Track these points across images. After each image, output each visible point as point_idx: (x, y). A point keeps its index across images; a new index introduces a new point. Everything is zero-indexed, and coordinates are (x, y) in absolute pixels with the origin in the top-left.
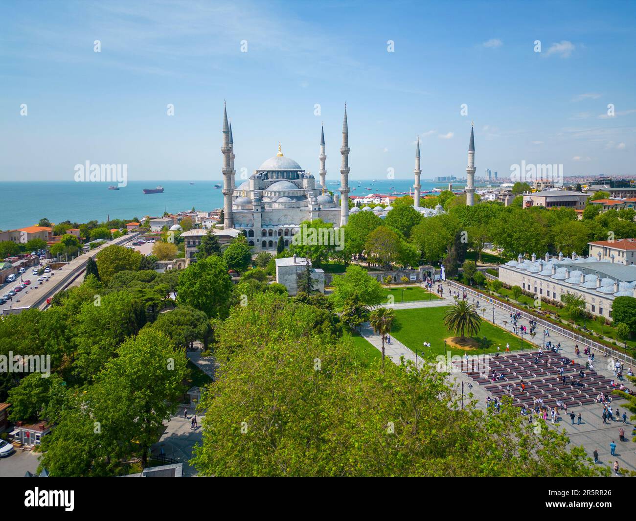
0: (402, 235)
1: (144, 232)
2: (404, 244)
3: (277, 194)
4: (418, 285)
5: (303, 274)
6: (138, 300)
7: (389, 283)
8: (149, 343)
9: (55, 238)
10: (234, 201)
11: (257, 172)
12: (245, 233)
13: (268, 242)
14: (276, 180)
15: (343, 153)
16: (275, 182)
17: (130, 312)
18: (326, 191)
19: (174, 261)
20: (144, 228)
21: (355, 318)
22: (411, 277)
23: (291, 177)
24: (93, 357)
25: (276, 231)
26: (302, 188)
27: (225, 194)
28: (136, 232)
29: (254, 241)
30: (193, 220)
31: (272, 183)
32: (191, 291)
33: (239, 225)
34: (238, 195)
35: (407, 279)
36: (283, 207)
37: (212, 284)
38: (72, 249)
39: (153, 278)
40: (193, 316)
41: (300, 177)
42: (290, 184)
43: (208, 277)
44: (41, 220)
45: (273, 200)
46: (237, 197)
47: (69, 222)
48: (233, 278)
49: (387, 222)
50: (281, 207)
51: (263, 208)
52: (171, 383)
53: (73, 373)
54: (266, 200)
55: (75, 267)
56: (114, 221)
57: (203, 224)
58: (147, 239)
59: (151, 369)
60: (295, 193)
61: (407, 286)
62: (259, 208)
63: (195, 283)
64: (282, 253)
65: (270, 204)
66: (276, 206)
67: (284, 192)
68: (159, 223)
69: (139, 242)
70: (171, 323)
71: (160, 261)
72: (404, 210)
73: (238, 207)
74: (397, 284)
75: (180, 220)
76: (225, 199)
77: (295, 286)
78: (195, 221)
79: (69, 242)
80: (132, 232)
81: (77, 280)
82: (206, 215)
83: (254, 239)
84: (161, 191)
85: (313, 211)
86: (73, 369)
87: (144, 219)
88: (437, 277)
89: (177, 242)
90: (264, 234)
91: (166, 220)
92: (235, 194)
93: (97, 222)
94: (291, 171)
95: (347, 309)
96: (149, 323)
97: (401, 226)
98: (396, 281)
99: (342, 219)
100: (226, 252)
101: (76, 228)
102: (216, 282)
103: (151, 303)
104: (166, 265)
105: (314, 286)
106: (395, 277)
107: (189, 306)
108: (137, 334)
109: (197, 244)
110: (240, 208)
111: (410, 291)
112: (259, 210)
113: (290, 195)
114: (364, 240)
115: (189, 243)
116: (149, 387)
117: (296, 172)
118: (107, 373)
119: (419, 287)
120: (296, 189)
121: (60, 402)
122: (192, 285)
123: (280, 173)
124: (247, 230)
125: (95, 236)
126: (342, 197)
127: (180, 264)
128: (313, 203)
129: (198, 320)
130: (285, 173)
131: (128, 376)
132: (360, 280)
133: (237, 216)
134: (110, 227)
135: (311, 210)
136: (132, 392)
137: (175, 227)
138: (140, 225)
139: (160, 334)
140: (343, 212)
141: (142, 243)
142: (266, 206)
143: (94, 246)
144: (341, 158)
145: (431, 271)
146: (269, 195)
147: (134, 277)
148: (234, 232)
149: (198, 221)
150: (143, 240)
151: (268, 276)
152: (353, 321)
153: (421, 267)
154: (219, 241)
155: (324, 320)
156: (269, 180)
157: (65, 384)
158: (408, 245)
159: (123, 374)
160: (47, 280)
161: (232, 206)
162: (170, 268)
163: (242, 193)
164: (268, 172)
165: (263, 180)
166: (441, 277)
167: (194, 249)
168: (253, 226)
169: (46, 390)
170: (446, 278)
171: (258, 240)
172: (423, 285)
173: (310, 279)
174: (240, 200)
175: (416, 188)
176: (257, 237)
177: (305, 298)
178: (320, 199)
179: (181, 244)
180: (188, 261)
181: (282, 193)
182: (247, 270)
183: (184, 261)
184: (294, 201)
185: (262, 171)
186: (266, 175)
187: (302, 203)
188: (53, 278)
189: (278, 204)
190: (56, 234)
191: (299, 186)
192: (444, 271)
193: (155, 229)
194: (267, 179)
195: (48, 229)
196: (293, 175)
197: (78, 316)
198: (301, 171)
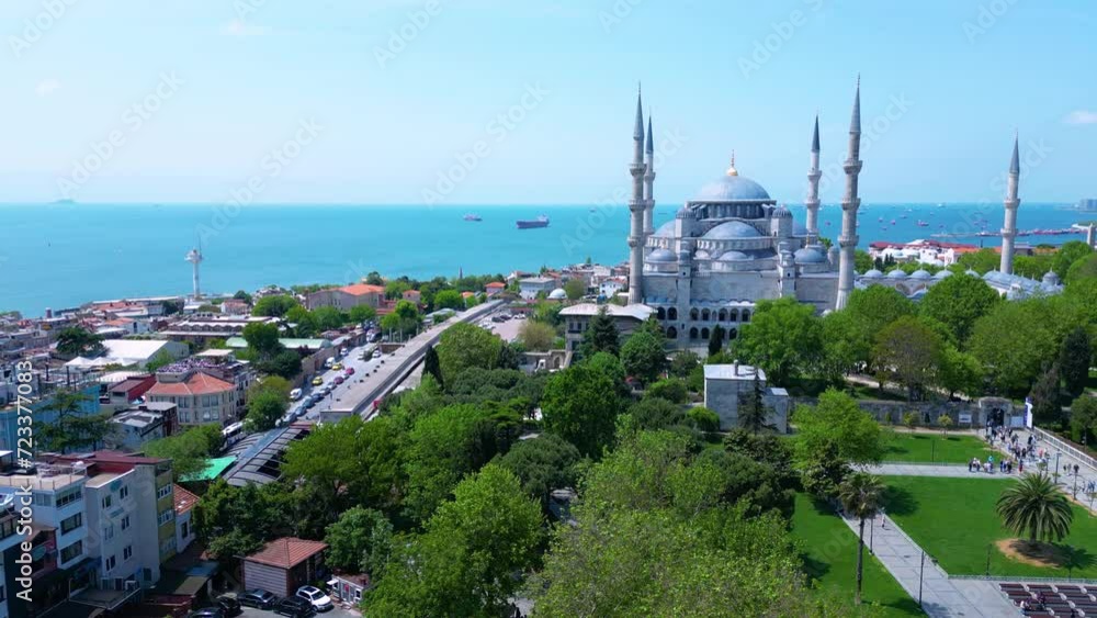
0: (952, 336)
1: (511, 300)
2: (952, 354)
3: (722, 246)
4: (973, 432)
5: (749, 396)
6: (486, 418)
7: (913, 424)
8: (493, 486)
9: (386, 303)
10: (647, 255)
11: (690, 205)
12: (661, 314)
13: (700, 330)
14: (721, 220)
15: (848, 170)
16: (720, 223)
17: (475, 436)
18: (813, 241)
19: (550, 353)
20: (510, 292)
21: (827, 484)
22: (961, 416)
23: (748, 213)
24: (425, 494)
25: (714, 312)
26: (768, 234)
27: (632, 245)
28: (499, 298)
29: (677, 327)
30: (586, 281)
31: (713, 224)
32: (560, 412)
33: (652, 298)
34: (656, 245)
35: (949, 420)
36: (730, 270)
37: (590, 404)
38: (409, 324)
39: (513, 383)
40: (558, 451)
41: (766, 214)
42: (746, 227)
43: (584, 392)
44: (370, 274)
45: (714, 255)
46: (653, 249)
47: (406, 278)
48: (634, 391)
49: (924, 308)
50: (725, 269)
51: (694, 270)
52: (519, 547)
53: (402, 514)
54: (701, 255)
55: (412, 352)
56: (467, 279)
57: (601, 289)
58: (514, 313)
59: (495, 524)
60: (754, 244)
61: (950, 433)
62: (688, 271)
63: (566, 401)
64: (717, 356)
65: (708, 263)
66: (717, 267)
67: (734, 242)
68: (534, 284)
69: (502, 317)
70: (528, 458)
71: (529, 351)
72: (963, 286)
73: (653, 267)
74: (932, 427)
75: (565, 280)
76: (632, 253)
77: (734, 414)
78: (590, 283)
79: (406, 312)
80: (494, 298)
81: (413, 374)
82: (607, 273)
83: (677, 323)
84: (543, 225)
85: (784, 278)
86: (402, 508)
87: (513, 276)
88: (1016, 421)
89: (556, 321)
90: (694, 316)
91: (544, 280)
92: (650, 242)
93: (445, 279)
94: (750, 204)
95: (816, 466)
96: (499, 455)
97: (954, 317)
98: (929, 422)
99: (840, 294)
100: (626, 346)
101: (416, 289)
102: (596, 400)
103: (503, 424)
104: (538, 358)
105: (766, 418)
106: (927, 415)
107: (556, 436)
108: (478, 472)
109: (583, 328)
110: (656, 269)
111: (955, 443)
112: (688, 274)
113: (745, 248)
114: (872, 342)
115: (571, 326)
116: (492, 548)
117: (759, 204)
118: (440, 520)
119: (973, 437)
120: (753, 235)
121: (385, 551)
122: (561, 402)
123: (728, 208)
124: (666, 308)
125: (441, 303)
126: (843, 254)
127: (558, 359)
128: (785, 263)
129: (566, 458)
130: (738, 208)
131: (464, 529)
132: (840, 417)
133: (652, 282)
134: (462, 288)
135: (782, 275)
136: (470, 551)
137: (557, 293)
138: (506, 287)
139: (509, 475)
140: (842, 283)
141: (506, 318)
142: (700, 266)
143: (439, 320)
144: (845, 179)
145: (1004, 407)
146: (707, 247)
147: (487, 378)
148: (642, 311)
149: (595, 282)
150: (507, 314)
151: (689, 393)
152: (824, 488)
153: (983, 399)
154: (618, 326)
155: (762, 481)
156: (709, 220)
157: (391, 527)
158: (959, 355)
159: (458, 525)
160: (375, 371)
161: (642, 266)
162: (542, 364)
163: (661, 242)
164: (709, 204)
165: (698, 219)
166: (1025, 422)
167: (578, 337)
168: (675, 301)
169: (368, 533)
170: (1034, 424)
171: (683, 326)
172: (982, 434)
173: (759, 405)
174: (656, 255)
175: (1007, 236)
176: (683, 321)
177: (744, 439)
178: (800, 254)
179: (561, 326)
180: (569, 355)
181: (730, 244)
182: (656, 381)
183: (563, 354)
184: (751, 258)
185: (697, 203)
186: (705, 210)
187: (766, 262)
188: (383, 367)
189: (720, 264)
190: (389, 297)
191: (763, 231)
192: (1032, 411)
193: (527, 294)
194: (706, 217)
195: (379, 289)
196: (754, 210)
197: (412, 433)
198: (768, 203)
